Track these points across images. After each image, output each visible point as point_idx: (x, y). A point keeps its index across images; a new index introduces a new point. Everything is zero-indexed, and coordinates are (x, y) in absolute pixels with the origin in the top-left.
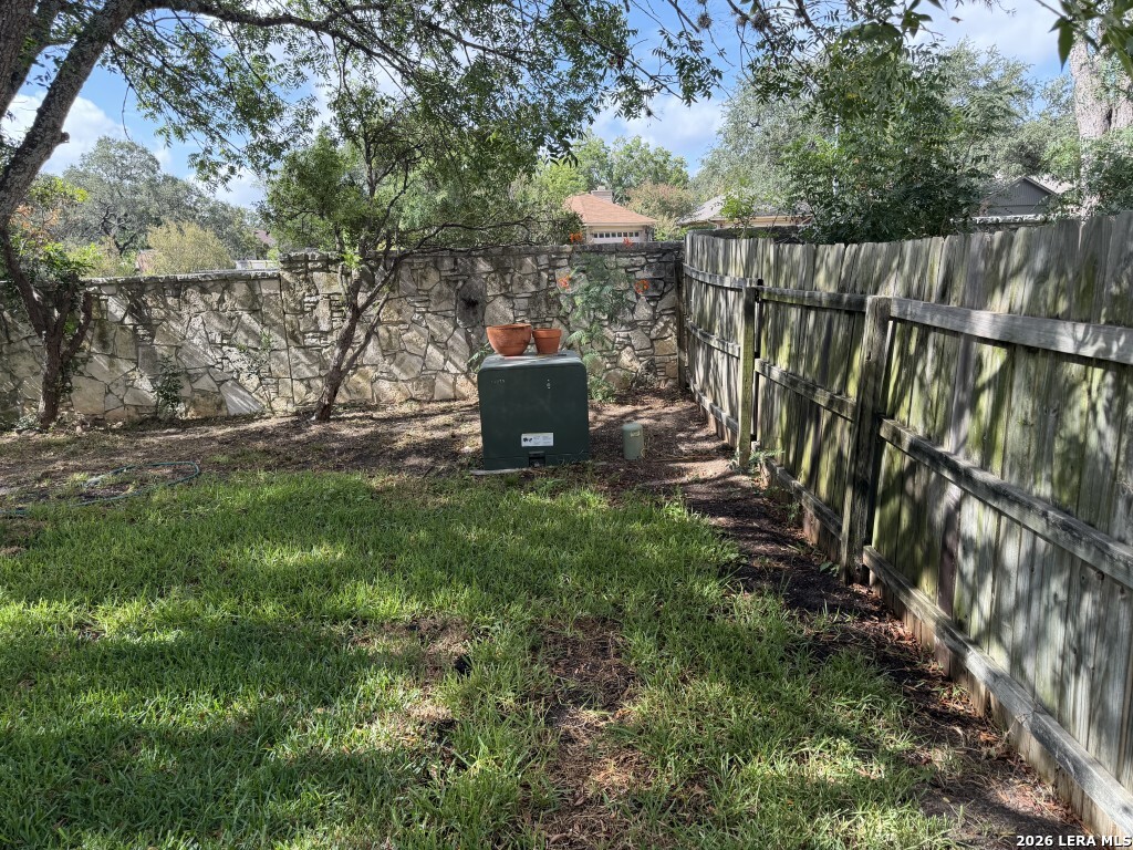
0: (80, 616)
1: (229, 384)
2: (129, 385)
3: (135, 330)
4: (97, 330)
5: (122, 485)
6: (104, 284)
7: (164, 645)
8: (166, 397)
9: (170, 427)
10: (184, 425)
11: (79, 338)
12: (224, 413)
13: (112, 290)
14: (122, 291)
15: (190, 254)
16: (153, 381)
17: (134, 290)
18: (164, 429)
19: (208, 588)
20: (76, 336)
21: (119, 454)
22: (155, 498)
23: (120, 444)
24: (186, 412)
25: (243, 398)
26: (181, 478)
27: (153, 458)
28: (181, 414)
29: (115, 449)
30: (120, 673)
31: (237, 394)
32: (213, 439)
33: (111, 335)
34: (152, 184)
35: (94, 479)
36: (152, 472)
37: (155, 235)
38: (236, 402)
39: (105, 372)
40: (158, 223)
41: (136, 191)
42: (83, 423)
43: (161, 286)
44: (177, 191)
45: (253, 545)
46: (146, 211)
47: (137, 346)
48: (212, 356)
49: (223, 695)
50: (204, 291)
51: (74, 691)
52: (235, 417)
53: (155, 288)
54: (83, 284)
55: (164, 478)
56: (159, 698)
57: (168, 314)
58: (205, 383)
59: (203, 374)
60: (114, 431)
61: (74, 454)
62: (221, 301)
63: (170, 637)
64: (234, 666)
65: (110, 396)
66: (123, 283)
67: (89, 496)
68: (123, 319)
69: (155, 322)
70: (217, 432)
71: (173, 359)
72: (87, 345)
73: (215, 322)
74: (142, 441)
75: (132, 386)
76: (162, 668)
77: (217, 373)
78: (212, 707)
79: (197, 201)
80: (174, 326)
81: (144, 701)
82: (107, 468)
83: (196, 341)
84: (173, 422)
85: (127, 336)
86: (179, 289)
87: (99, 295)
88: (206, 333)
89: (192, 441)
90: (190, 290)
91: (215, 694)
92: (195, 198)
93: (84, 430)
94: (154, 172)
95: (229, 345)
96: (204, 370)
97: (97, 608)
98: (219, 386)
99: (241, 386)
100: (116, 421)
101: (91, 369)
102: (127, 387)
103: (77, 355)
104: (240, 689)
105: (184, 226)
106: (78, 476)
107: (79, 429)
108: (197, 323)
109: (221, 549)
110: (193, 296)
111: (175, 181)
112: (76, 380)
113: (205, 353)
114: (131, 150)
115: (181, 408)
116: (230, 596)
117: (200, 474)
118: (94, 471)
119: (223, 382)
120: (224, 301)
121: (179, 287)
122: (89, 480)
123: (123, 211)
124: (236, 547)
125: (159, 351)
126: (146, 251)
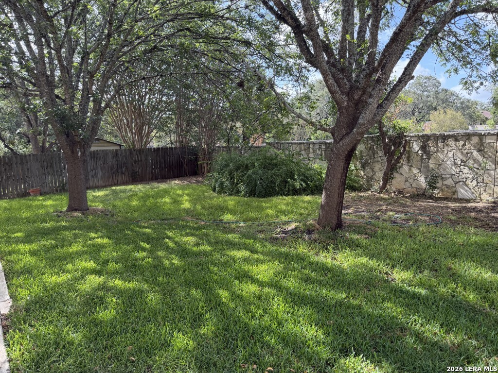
0: (387, 270)
1: (461, 183)
2: (415, 179)
3: (422, 156)
4: (407, 155)
5: (408, 220)
6: (413, 137)
7: (420, 294)
8: (430, 186)
9: (430, 199)
10: (436, 199)
11: (399, 158)
12: (456, 196)
13: (416, 139)
14: (420, 139)
15: (448, 123)
16: (425, 178)
17: (425, 139)
18: (427, 199)
19: (441, 276)
20: (398, 157)
21: (408, 207)
22: (421, 229)
23: (408, 203)
24: (438, 193)
25: (466, 191)
26: (433, 222)
27: (422, 211)
28: (435, 194)
29: (406, 205)
30: (401, 299)
31: (464, 189)
32: (449, 208)
33: (412, 157)
34: (436, 93)
35: (397, 215)
36: (420, 217)
37: (434, 115)
38: (463, 193)
39: (407, 172)
40: (435, 109)
41: (428, 97)
42: (394, 192)
43: (436, 138)
44: (446, 95)
45: (465, 262)
46: (431, 105)
47: (422, 163)
48: (455, 170)
49: (445, 328)
50: (456, 140)
51: (384, 300)
52: (461, 199)
53: (434, 139)
54: (405, 136)
55: (425, 221)
56: (416, 317)
57: (438, 150)
58: (449, 182)
59: (450, 178)
60: (406, 197)
61: (390, 204)
62: (464, 145)
63: (423, 292)
64: (452, 317)
65: (407, 182)
66: (421, 136)
67: (394, 222)
68: (418, 151)
69: (431, 153)
70: (452, 205)
71: (436, 170)
72: (402, 161)
73: (459, 155)
74: (417, 204)
75: (416, 180)
76: (418, 304)
77: (456, 178)
78: (440, 331)
79: (456, 99)
80: (439, 155)
81: (410, 315)
82: (402, 212)
83: (448, 162)
84: (431, 197)
85: (419, 158)
86: (445, 139)
87: (410, 141)
88: (454, 159)
89: (439, 207)
90: (450, 139)
91: (442, 326)
92: (455, 97)
93: (395, 195)
94: (438, 87)
95: (464, 165)
96: (450, 176)
97: (394, 269)
98: (455, 184)
99: (467, 185)
100: (407, 193)
101: (401, 171)
102: (414, 180)
103: (397, 165)
104: (454, 329)
105: (447, 111)
106: (391, 213)
107: (393, 194)
108: (450, 155)
109: (449, 260)
110: (451, 142)
111: (446, 91)
112: (396, 175)
113: (452, 168)
114: (430, 79)
115: (436, 192)
116: (452, 283)
117: (442, 222)
118: (397, 212)
119: (458, 182)
120: (465, 145)
121: (444, 138)
122: (395, 216)
123: (422, 105)
124: (457, 260)
125: (431, 166)
126: (428, 122)
